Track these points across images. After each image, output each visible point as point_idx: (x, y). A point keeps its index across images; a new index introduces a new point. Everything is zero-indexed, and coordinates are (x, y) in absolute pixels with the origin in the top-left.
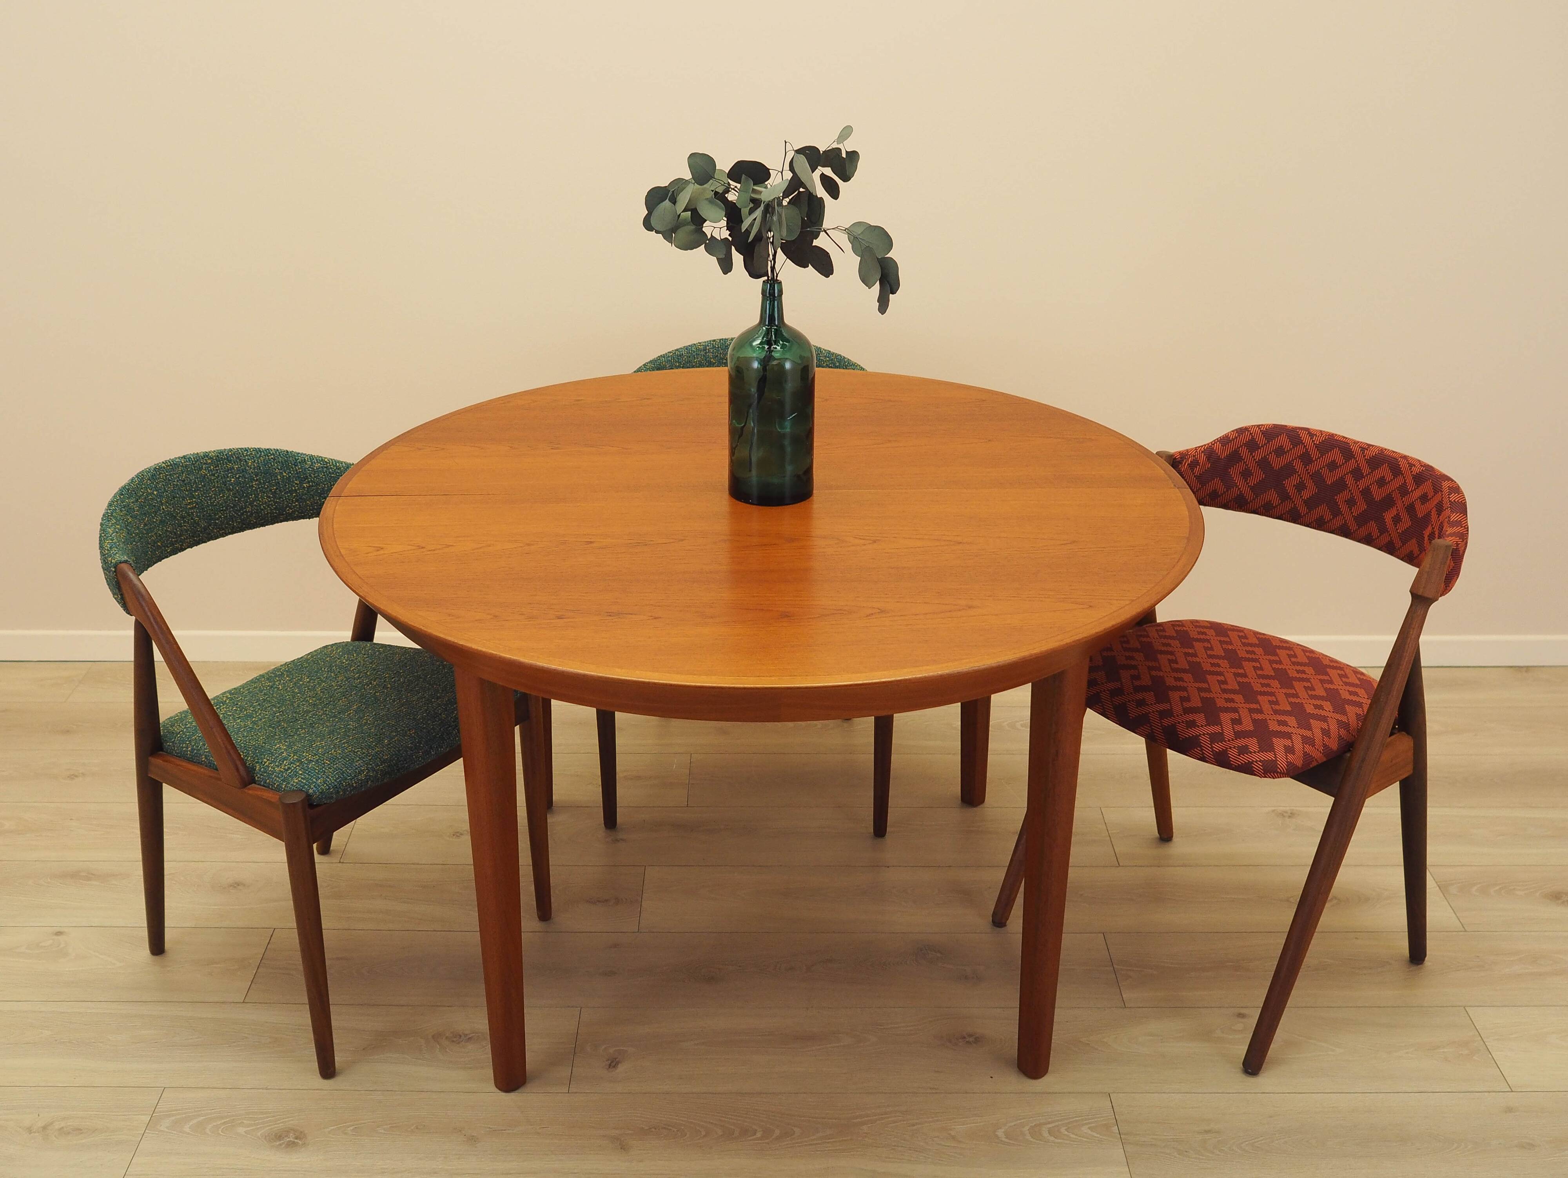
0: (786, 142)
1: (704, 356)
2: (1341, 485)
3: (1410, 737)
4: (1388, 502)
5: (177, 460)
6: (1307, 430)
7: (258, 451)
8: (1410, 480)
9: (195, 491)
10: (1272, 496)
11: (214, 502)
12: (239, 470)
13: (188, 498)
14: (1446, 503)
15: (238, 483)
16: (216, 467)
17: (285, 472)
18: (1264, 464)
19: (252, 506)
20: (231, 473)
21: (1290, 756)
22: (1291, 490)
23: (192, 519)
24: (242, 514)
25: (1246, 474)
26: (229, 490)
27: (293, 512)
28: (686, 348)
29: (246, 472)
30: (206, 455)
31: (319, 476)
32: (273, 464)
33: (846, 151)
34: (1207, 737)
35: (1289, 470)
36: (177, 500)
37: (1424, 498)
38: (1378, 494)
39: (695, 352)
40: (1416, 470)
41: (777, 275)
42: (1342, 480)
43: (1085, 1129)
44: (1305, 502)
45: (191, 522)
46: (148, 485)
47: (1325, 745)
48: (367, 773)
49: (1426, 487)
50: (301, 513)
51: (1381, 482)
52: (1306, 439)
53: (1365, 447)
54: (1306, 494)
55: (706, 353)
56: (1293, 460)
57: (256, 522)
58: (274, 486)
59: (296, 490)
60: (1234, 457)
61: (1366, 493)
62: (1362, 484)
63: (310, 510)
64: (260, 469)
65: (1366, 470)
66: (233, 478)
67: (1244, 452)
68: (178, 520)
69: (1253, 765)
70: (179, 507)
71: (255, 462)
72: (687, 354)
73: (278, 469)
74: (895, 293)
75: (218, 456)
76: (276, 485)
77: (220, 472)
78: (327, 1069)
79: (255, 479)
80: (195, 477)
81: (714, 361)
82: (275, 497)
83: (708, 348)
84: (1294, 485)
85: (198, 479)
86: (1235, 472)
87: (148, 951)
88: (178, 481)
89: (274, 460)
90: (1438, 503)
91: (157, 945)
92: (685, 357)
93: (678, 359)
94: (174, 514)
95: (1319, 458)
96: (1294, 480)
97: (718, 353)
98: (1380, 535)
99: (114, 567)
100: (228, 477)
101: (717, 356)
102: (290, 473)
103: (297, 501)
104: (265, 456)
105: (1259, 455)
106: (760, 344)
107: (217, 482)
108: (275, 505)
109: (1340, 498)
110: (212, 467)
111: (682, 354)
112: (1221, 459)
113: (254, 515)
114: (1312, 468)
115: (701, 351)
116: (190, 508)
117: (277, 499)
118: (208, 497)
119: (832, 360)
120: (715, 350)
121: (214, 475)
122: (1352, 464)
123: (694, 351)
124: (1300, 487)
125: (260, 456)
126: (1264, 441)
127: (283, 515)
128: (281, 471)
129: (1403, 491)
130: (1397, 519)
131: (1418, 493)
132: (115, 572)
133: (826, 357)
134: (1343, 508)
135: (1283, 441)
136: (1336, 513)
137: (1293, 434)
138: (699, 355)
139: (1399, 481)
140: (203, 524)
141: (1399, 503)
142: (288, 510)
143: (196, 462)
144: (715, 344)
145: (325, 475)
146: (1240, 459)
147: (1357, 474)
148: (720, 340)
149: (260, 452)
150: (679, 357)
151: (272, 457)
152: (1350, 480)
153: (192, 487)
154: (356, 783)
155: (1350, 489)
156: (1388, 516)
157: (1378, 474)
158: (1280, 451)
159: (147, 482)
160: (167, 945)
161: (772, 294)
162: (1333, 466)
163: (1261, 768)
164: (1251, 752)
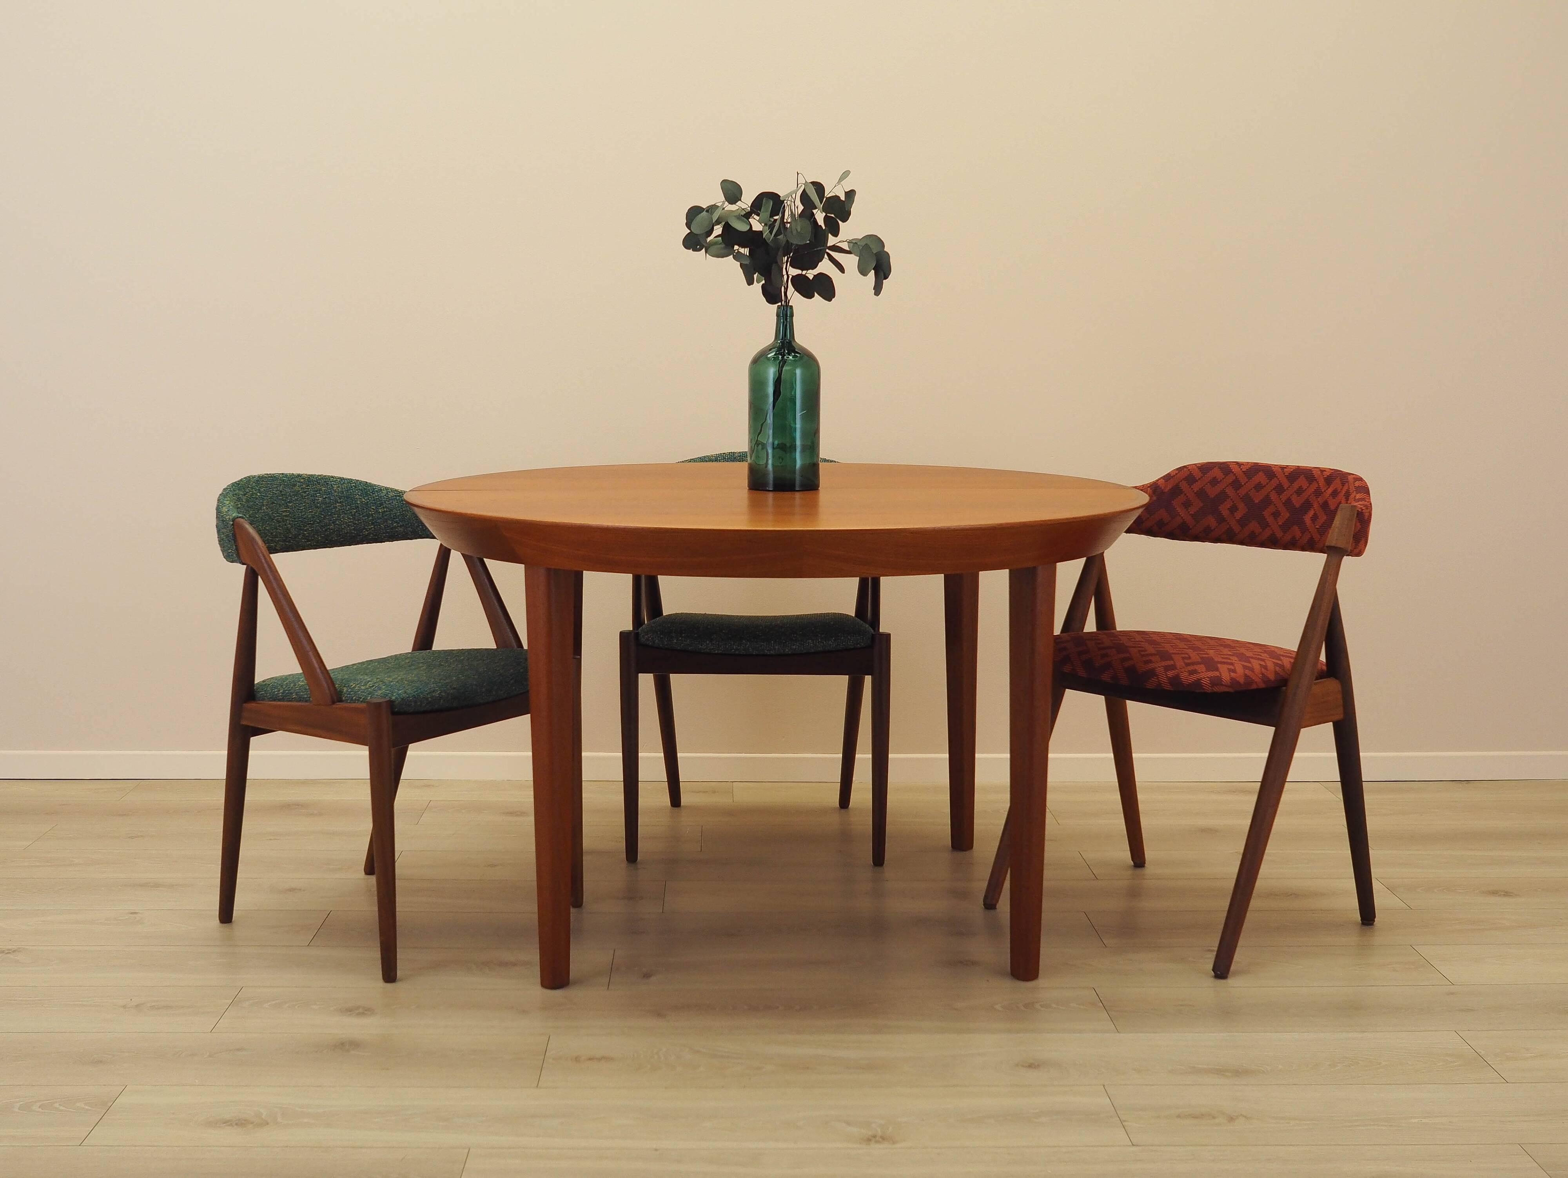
0: (798, 174)
2: (1267, 501)
3: (1337, 681)
4: (1307, 505)
6: (1237, 463)
7: (342, 479)
8: (1322, 482)
9: (289, 502)
10: (1211, 521)
11: (304, 515)
14: (1352, 489)
15: (323, 503)
17: (364, 499)
18: (1201, 494)
19: (335, 525)
21: (1233, 674)
22: (1225, 513)
23: (285, 525)
24: (326, 530)
25: (1187, 504)
26: (317, 507)
27: (369, 534)
29: (332, 495)
31: (392, 503)
33: (845, 192)
34: (1162, 669)
35: (1222, 497)
37: (1335, 493)
38: (1297, 501)
40: (1326, 474)
41: (789, 301)
42: (1267, 497)
43: (1073, 1005)
44: (1238, 521)
45: (284, 527)
47: (1263, 674)
49: (1336, 484)
50: (375, 535)
51: (1300, 491)
52: (1235, 469)
53: (1283, 468)
54: (1238, 515)
56: (1225, 488)
57: (337, 539)
58: (354, 509)
59: (372, 514)
60: (1176, 491)
61: (1288, 503)
62: (1284, 497)
63: (384, 533)
64: (343, 493)
65: (1286, 484)
66: (321, 497)
67: (1184, 486)
68: (274, 522)
69: (1202, 681)
74: (888, 278)
76: (356, 508)
78: (390, 974)
79: (339, 501)
82: (354, 519)
84: (1228, 509)
86: (1177, 503)
87: (218, 921)
89: (356, 487)
90: (1346, 492)
91: (226, 914)
94: (272, 517)
95: (1247, 482)
96: (1228, 504)
99: (233, 521)
100: (316, 496)
102: (368, 499)
103: (373, 524)
105: (1196, 487)
106: (775, 355)
107: (308, 498)
108: (353, 526)
109: (1267, 513)
112: (1165, 492)
113: (336, 533)
114: (1242, 492)
117: (356, 521)
118: (299, 509)
122: (1274, 482)
124: (1233, 509)
126: (1200, 474)
127: (360, 536)
128: (360, 498)
129: (1318, 493)
130: (1314, 518)
131: (1330, 491)
132: (232, 525)
134: (1270, 520)
135: (1216, 472)
136: (1265, 525)
137: (1225, 467)
139: (1314, 486)
140: (294, 531)
141: (1315, 505)
142: (365, 532)
145: (398, 502)
146: (1181, 492)
147: (1280, 489)
148: (729, 453)
151: (354, 484)
152: (1273, 496)
155: (1275, 503)
156: (1307, 518)
157: (1296, 486)
158: (1214, 482)
160: (235, 914)
161: (785, 317)
162: (1259, 487)
163: (1208, 682)
164: (1199, 673)
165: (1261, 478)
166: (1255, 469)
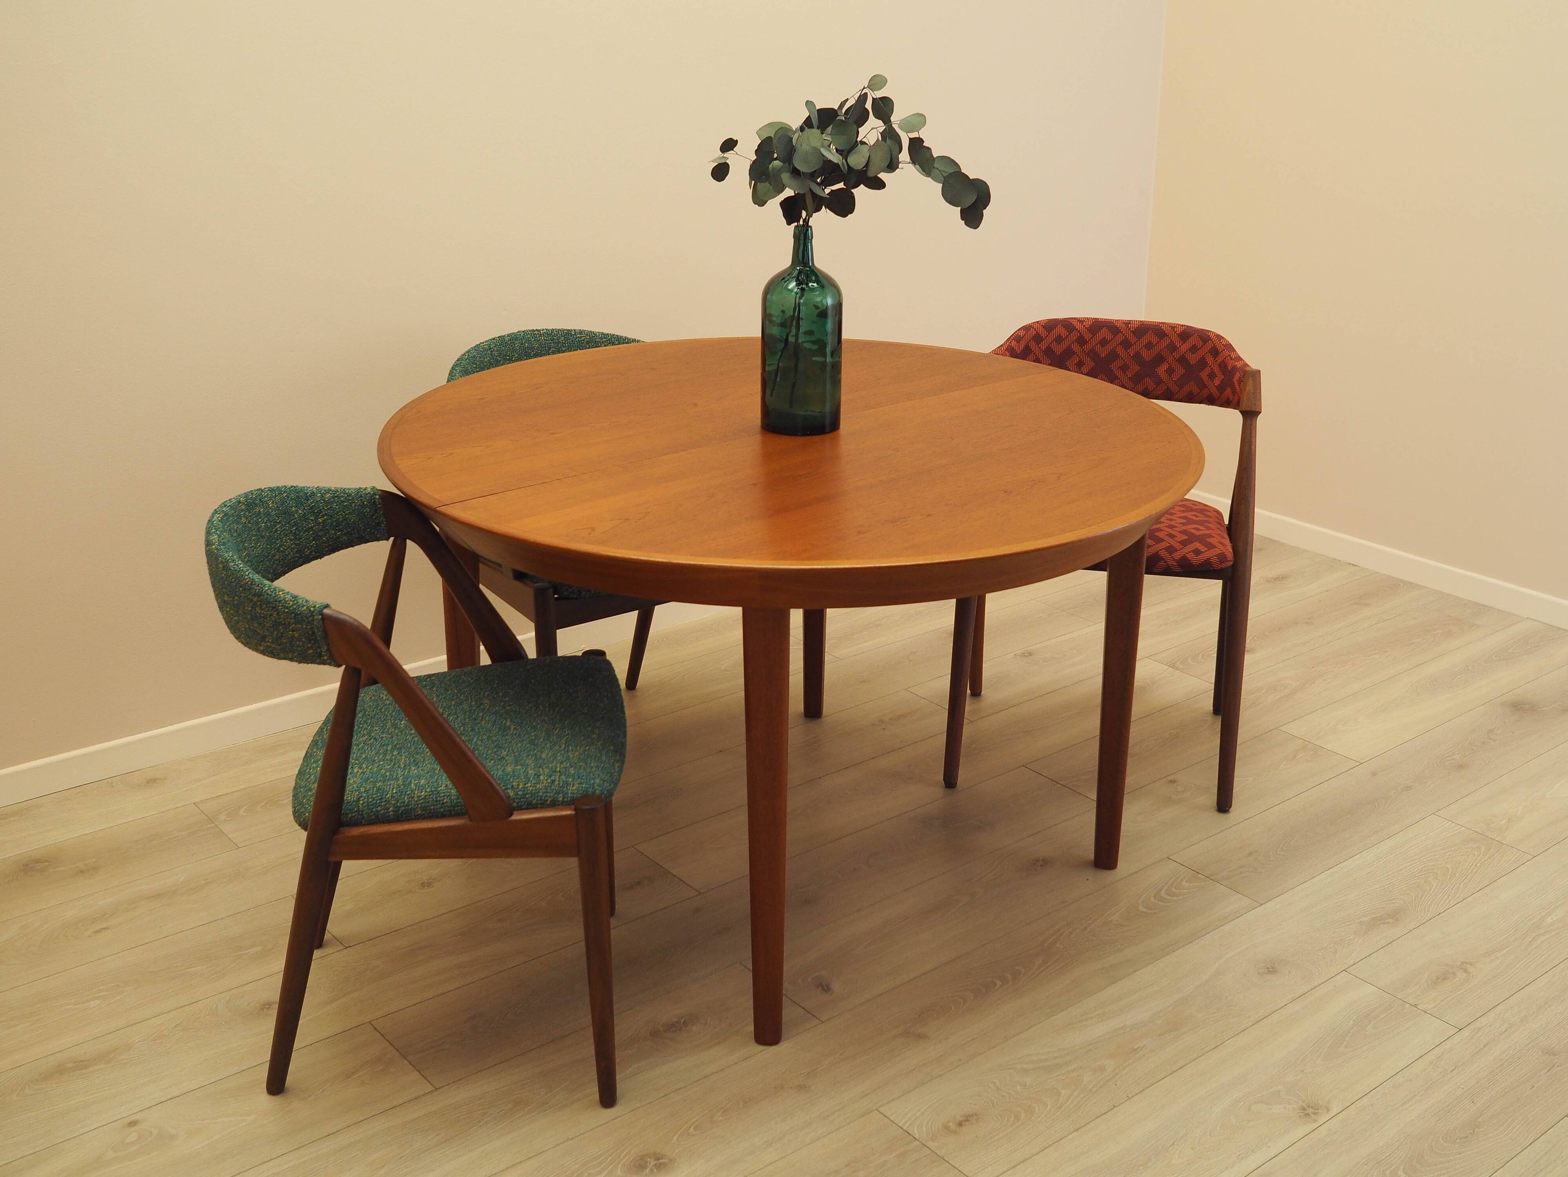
6: (1077, 318)
8: (1175, 340)
38: (1146, 355)
42: (1114, 352)
49: (1194, 340)
51: (1149, 346)
52: (1078, 326)
56: (1071, 344)
61: (1137, 356)
62: (1132, 352)
65: (1132, 339)
84: (1075, 364)
95: (1092, 338)
98: (1156, 387)
105: (1044, 344)
114: (1087, 347)
119: (609, 340)
122: (1120, 337)
129: (1172, 348)
130: (1170, 371)
131: (1186, 347)
133: (602, 338)
135: (1061, 330)
137: (1067, 324)
139: (1166, 341)
141: (1170, 359)
147: (1126, 344)
152: (1120, 351)
155: (1122, 357)
157: (1144, 340)
158: (1059, 339)
161: (803, 239)
162: (1104, 342)
163: (1218, 560)
164: (1204, 552)
165: (1104, 333)
166: (1097, 325)
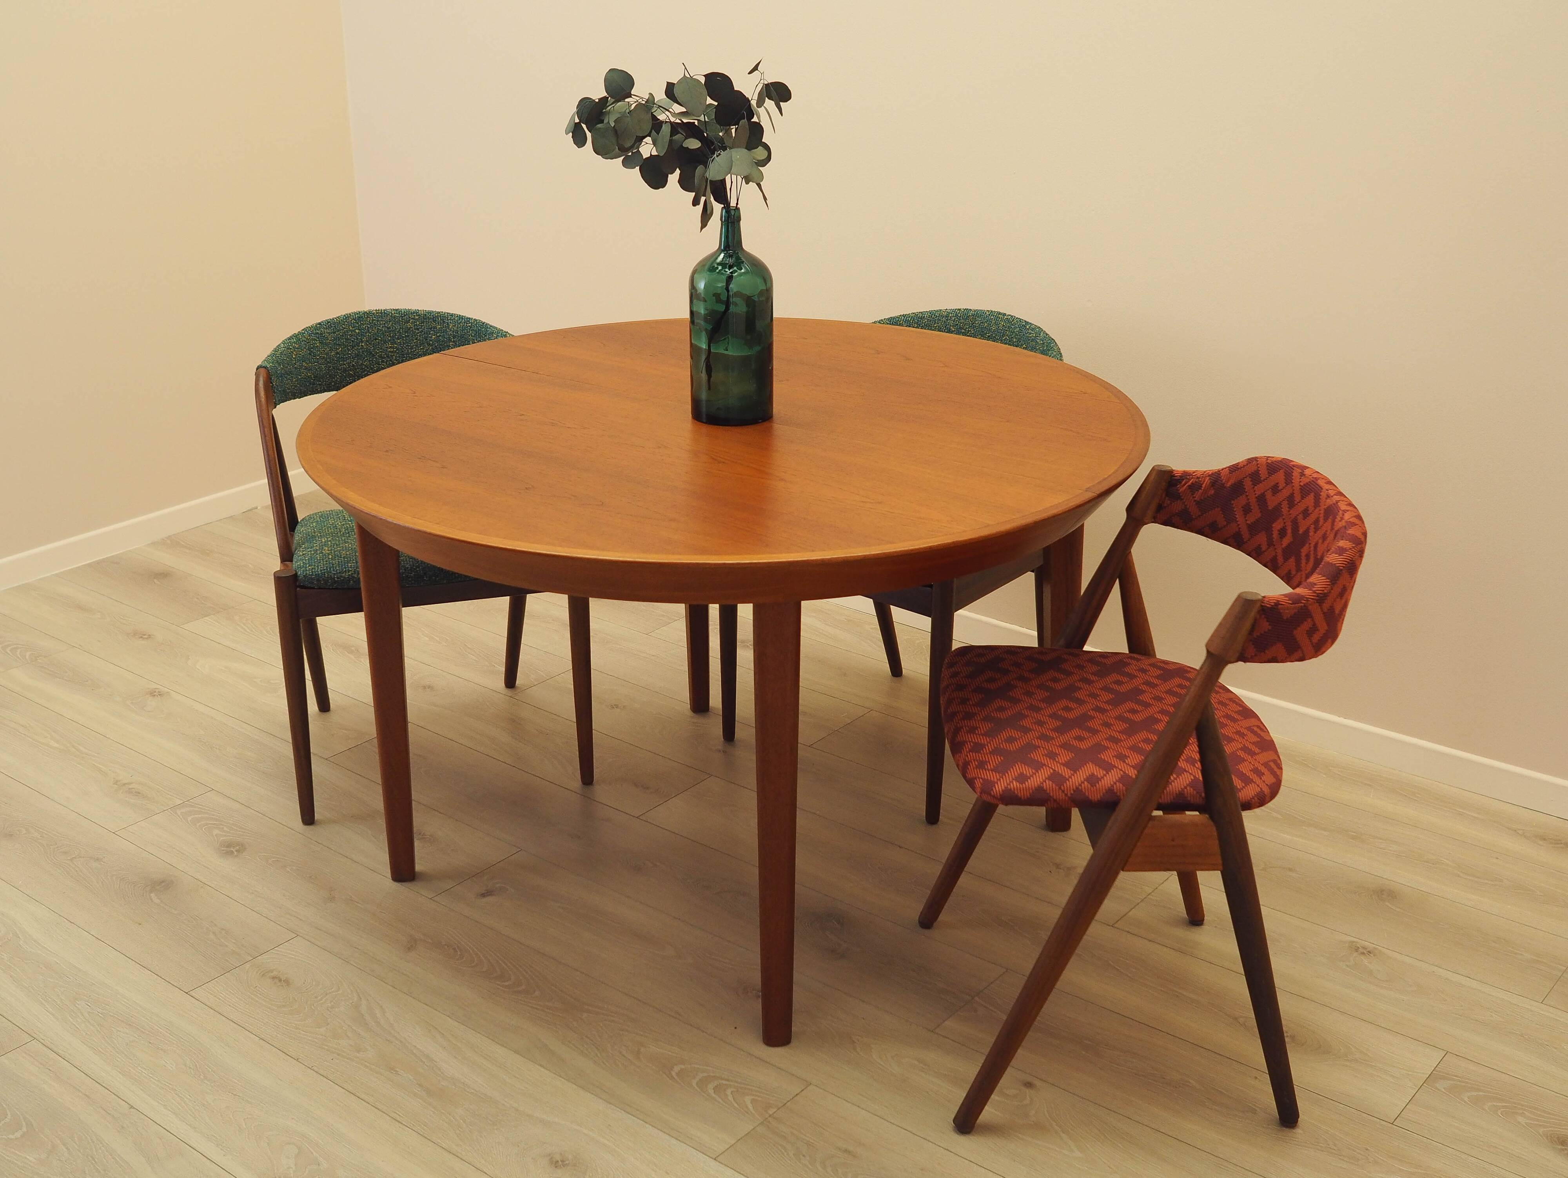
1: (945, 322)
4: (1306, 536)
5: (388, 311)
9: (398, 339)
10: (1262, 538)
11: (414, 351)
12: (441, 330)
13: (390, 343)
16: (421, 323)
17: (476, 340)
18: (1262, 500)
20: (434, 331)
23: (391, 361)
25: (1246, 509)
28: (931, 312)
29: (446, 333)
30: (416, 312)
32: (468, 331)
36: (378, 342)
39: (937, 318)
43: (748, 1100)
45: (389, 363)
46: (351, 323)
48: (352, 574)
55: (947, 320)
61: (1295, 523)
64: (458, 333)
66: (434, 335)
67: (1248, 485)
68: (376, 358)
70: (379, 348)
71: (455, 325)
72: (929, 317)
73: (472, 335)
75: (426, 315)
77: (424, 328)
79: (452, 340)
80: (400, 328)
81: (953, 329)
83: (950, 315)
85: (403, 329)
86: (1236, 504)
88: (383, 327)
92: (926, 320)
93: (918, 320)
94: (373, 353)
97: (959, 322)
100: (430, 334)
101: (957, 325)
104: (464, 323)
105: (1261, 490)
107: (420, 336)
109: (1275, 527)
110: (418, 323)
111: (924, 317)
115: (943, 317)
116: (390, 352)
118: (409, 346)
120: (957, 318)
121: (418, 329)
123: (937, 316)
124: (1283, 533)
125: (460, 323)
126: (1267, 475)
128: (474, 338)
138: (940, 320)
143: (405, 315)
144: (959, 313)
146: (1244, 492)
149: (462, 319)
150: (919, 319)
153: (396, 335)
154: (338, 578)
158: (1275, 489)
159: (351, 321)
